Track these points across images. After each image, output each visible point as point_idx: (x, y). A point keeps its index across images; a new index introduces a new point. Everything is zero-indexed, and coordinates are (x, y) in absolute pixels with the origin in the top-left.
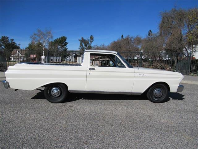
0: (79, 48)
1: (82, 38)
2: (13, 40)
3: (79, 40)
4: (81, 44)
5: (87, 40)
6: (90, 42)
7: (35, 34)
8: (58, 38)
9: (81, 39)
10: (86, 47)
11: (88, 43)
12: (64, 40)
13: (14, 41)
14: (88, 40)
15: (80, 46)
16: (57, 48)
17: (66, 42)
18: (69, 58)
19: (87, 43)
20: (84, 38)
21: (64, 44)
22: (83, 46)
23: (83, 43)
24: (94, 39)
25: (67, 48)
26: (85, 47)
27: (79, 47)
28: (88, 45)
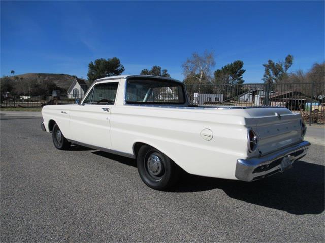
0: (262, 80)
1: (270, 62)
2: (166, 71)
3: (264, 65)
4: (267, 72)
5: (279, 63)
6: (284, 68)
7: (189, 61)
8: (230, 64)
9: (268, 63)
10: (276, 76)
11: (281, 70)
12: (239, 67)
13: (167, 73)
14: (281, 64)
15: (265, 76)
16: (228, 80)
17: (242, 69)
18: (245, 97)
19: (279, 69)
20: (273, 61)
21: (237, 74)
22: (270, 76)
23: (270, 70)
24: (293, 62)
25: (243, 79)
26: (274, 77)
27: (263, 78)
28: (280, 73)
